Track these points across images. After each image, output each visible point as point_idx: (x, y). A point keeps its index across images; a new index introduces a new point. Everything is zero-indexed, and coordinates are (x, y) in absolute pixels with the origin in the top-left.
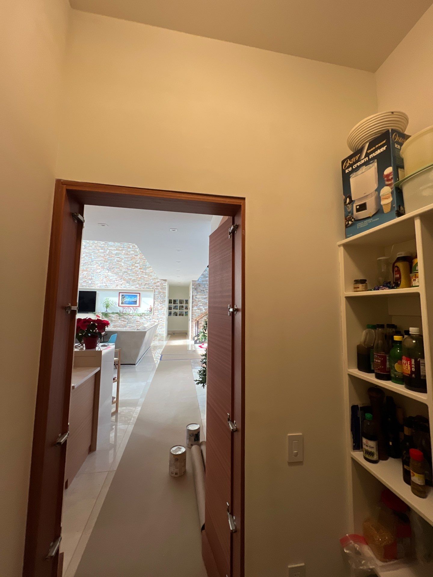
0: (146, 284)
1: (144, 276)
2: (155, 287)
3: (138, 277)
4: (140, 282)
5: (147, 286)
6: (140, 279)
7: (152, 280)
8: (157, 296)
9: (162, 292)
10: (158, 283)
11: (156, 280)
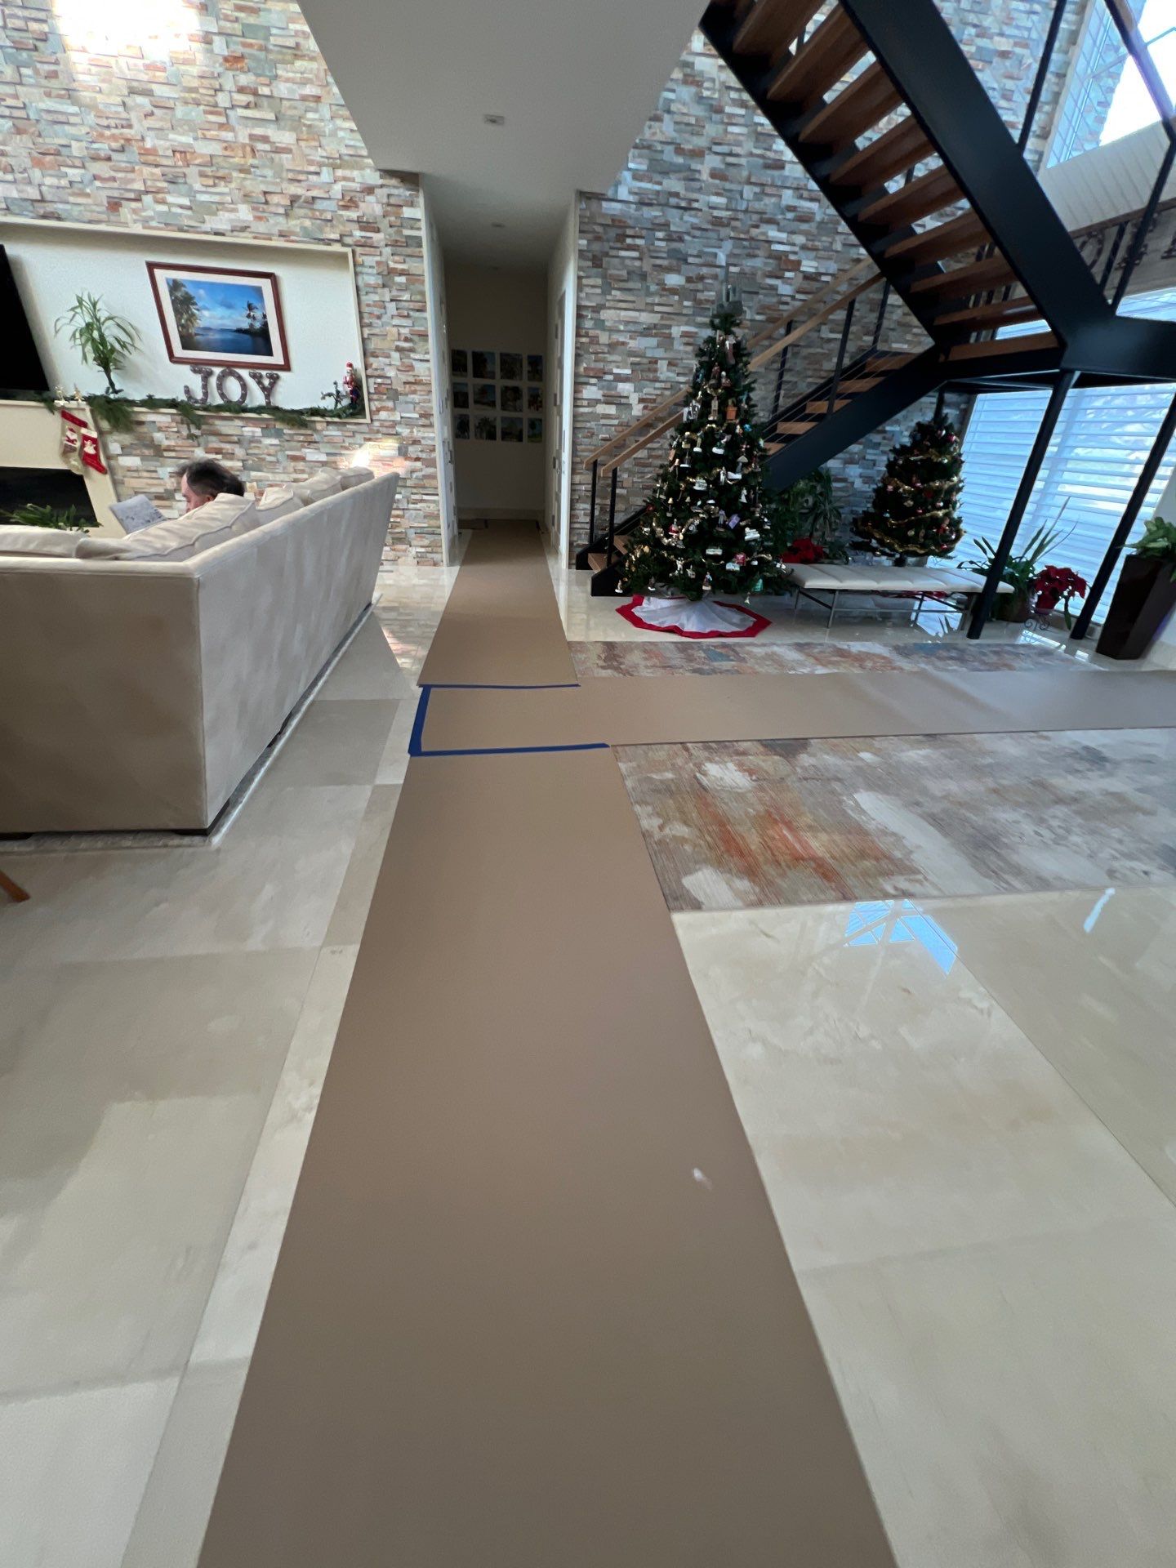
0: (294, 200)
1: (271, 132)
2: (358, 234)
3: (229, 136)
4: (256, 187)
5: (307, 223)
6: (251, 161)
7: (326, 175)
8: (377, 298)
9: (402, 273)
10: (370, 198)
11: (355, 174)
